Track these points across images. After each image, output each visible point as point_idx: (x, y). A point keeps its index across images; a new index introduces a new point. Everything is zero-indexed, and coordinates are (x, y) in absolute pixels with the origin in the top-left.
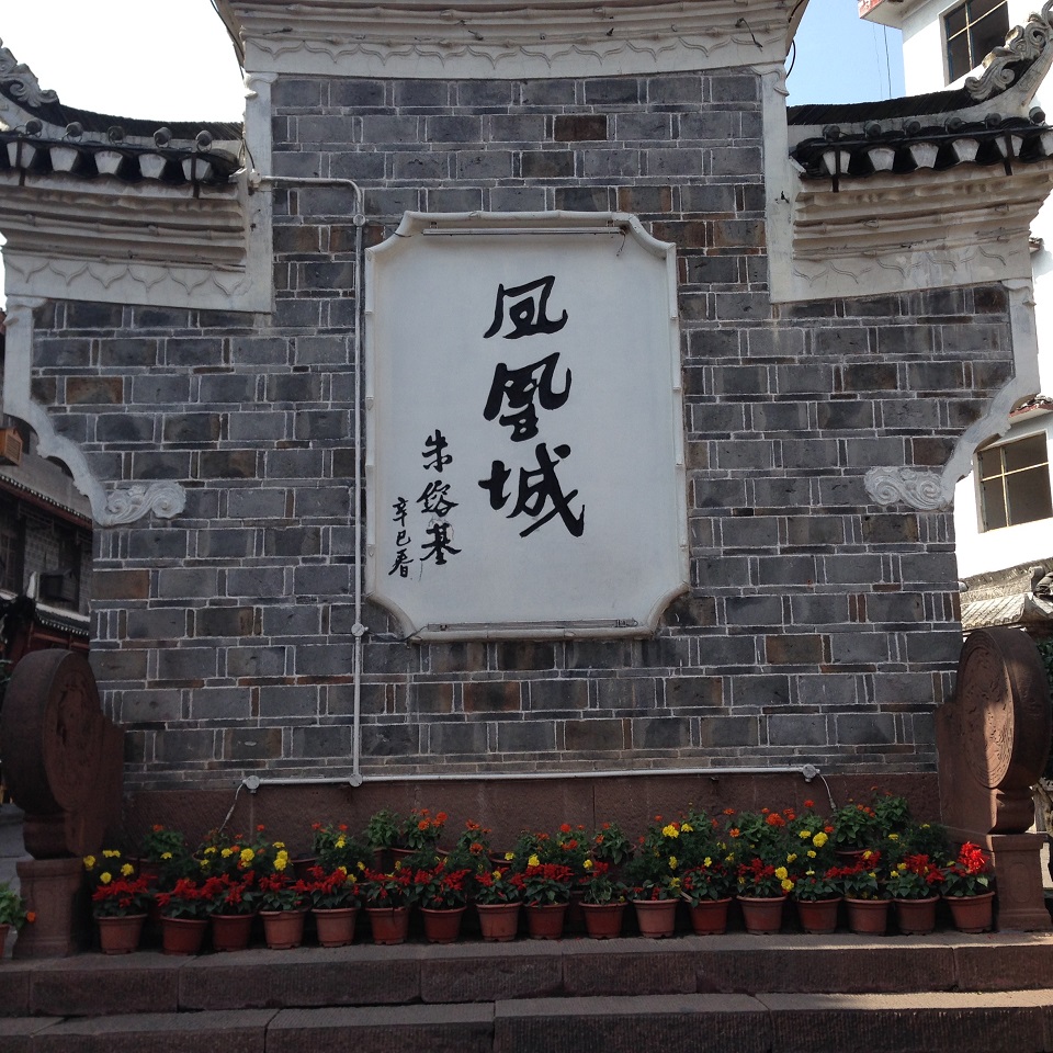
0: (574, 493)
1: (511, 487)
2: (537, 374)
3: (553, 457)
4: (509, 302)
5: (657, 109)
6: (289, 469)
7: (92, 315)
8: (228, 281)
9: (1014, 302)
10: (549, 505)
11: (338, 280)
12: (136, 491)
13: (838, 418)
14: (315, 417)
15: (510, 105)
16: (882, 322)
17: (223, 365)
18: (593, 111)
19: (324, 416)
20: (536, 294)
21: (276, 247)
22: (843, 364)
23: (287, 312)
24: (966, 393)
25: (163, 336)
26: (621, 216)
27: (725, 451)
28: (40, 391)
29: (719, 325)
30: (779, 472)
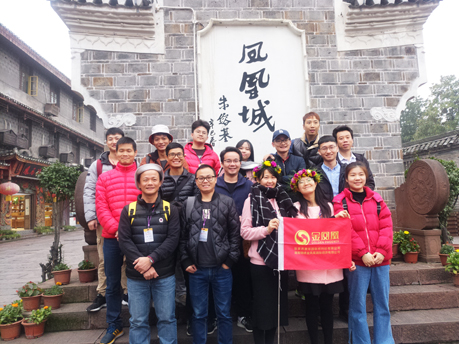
0: (271, 117)
1: (249, 115)
2: (258, 76)
3: (264, 104)
4: (247, 51)
6: (172, 109)
7: (101, 55)
8: (148, 43)
9: (418, 51)
10: (263, 121)
11: (187, 43)
12: (119, 117)
13: (361, 91)
14: (181, 91)
16: (375, 58)
17: (148, 73)
19: (184, 90)
20: (256, 48)
21: (166, 31)
22: (362, 73)
23: (170, 54)
24: (403, 82)
25: (126, 63)
26: (285, 21)
27: (323, 102)
28: (84, 82)
29: (320, 59)
30: (342, 109)
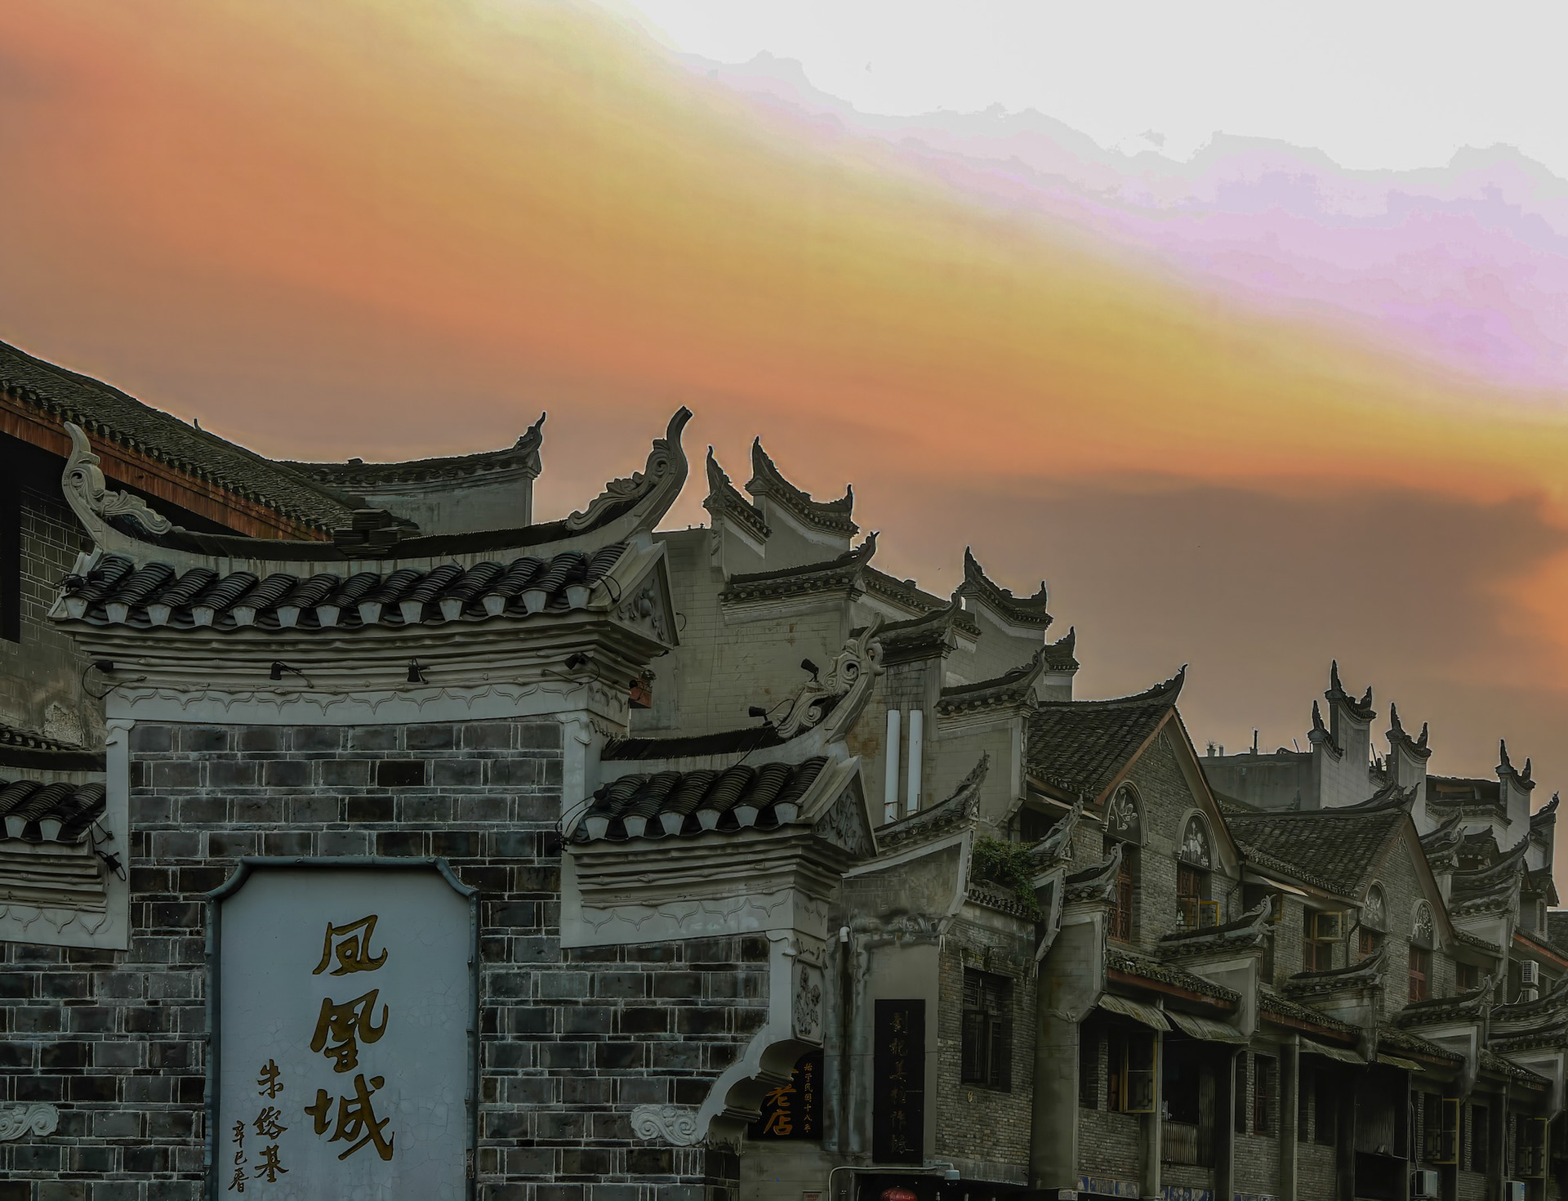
0: (387, 1120)
1: (333, 1114)
2: (358, 1009)
3: (370, 1087)
4: (337, 939)
5: (471, 756)
6: (143, 1094)
8: (90, 921)
10: (364, 1131)
11: (185, 920)
12: (18, 1112)
13: (611, 1057)
14: (165, 1048)
15: (340, 751)
16: (658, 968)
17: (88, 998)
18: (413, 755)
19: (172, 1047)
20: (360, 932)
21: (133, 888)
22: (621, 1008)
23: (141, 949)
24: (726, 1038)
25: (39, 971)
27: (513, 1086)
29: (515, 967)
30: (558, 1107)
